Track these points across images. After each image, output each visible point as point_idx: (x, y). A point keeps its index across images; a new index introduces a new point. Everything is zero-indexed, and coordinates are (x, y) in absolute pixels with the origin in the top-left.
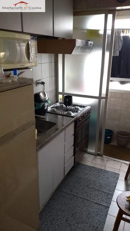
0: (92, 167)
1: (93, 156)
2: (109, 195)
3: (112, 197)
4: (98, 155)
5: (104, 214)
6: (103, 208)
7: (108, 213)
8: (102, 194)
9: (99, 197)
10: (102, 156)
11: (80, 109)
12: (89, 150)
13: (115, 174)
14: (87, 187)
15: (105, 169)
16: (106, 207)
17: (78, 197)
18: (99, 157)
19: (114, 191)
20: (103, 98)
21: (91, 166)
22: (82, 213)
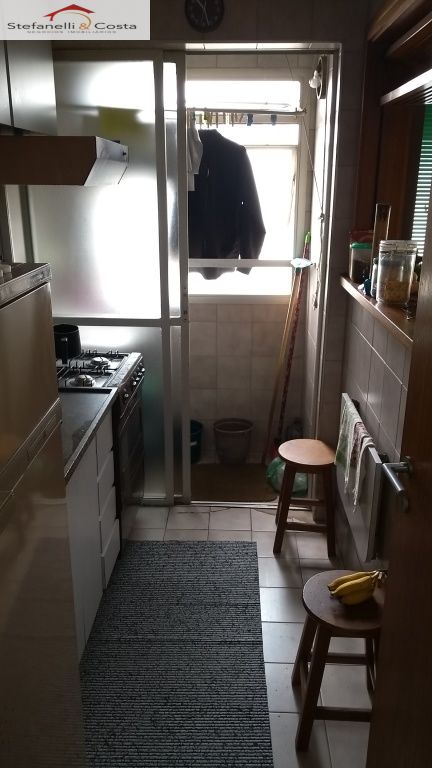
0: (171, 543)
1: (164, 511)
2: (250, 608)
3: (259, 610)
4: (178, 502)
5: (255, 666)
6: (245, 649)
7: (265, 660)
8: (227, 611)
9: (225, 623)
10: (189, 504)
11: (113, 365)
12: (149, 495)
13: (244, 546)
14: (177, 604)
15: (211, 539)
16: (253, 643)
17: (162, 641)
18: (180, 509)
19: (258, 594)
20: (175, 322)
21: (167, 539)
22: (194, 685)
